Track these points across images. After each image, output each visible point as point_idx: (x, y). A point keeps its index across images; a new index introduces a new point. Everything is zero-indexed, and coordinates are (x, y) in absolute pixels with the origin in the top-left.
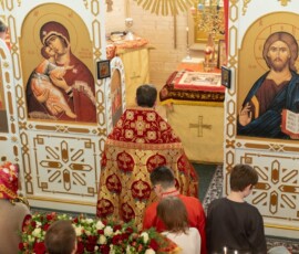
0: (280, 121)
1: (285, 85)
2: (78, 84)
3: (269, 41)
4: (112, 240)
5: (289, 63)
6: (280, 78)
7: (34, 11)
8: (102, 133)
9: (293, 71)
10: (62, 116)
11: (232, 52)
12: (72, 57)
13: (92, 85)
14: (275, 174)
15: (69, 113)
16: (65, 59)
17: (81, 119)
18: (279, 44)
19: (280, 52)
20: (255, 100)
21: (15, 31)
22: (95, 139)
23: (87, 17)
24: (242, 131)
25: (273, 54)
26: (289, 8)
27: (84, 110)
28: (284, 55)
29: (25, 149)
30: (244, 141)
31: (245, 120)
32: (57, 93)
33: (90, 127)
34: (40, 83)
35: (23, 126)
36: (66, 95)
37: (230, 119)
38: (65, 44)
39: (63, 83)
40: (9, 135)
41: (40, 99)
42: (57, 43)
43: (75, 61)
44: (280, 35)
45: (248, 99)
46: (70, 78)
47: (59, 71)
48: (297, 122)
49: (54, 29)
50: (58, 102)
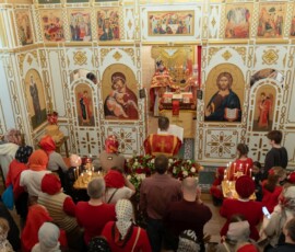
0: (224, 113)
1: (227, 97)
2: (129, 101)
3: (219, 77)
4: (173, 165)
5: (229, 87)
6: (224, 93)
7: (109, 68)
8: (141, 124)
9: (230, 91)
10: (121, 117)
11: (203, 82)
12: (127, 89)
13: (136, 101)
14: (222, 138)
15: (125, 115)
16: (123, 90)
17: (130, 118)
18: (224, 78)
19: (224, 82)
20: (213, 105)
21: (99, 78)
22: (137, 127)
23: (134, 70)
24: (207, 119)
25: (221, 83)
26: (230, 61)
27: (132, 113)
28: (226, 83)
29: (103, 134)
30: (207, 123)
31: (208, 114)
32: (119, 106)
33: (135, 121)
34: (111, 102)
35: (102, 123)
36: (123, 107)
37: (201, 114)
38: (123, 82)
39: (122, 101)
40: (95, 128)
41: (111, 109)
42: (119, 82)
43: (128, 90)
44: (225, 74)
45: (210, 104)
46: (125, 99)
47: (120, 95)
48: (231, 113)
49: (118, 76)
50: (120, 110)
